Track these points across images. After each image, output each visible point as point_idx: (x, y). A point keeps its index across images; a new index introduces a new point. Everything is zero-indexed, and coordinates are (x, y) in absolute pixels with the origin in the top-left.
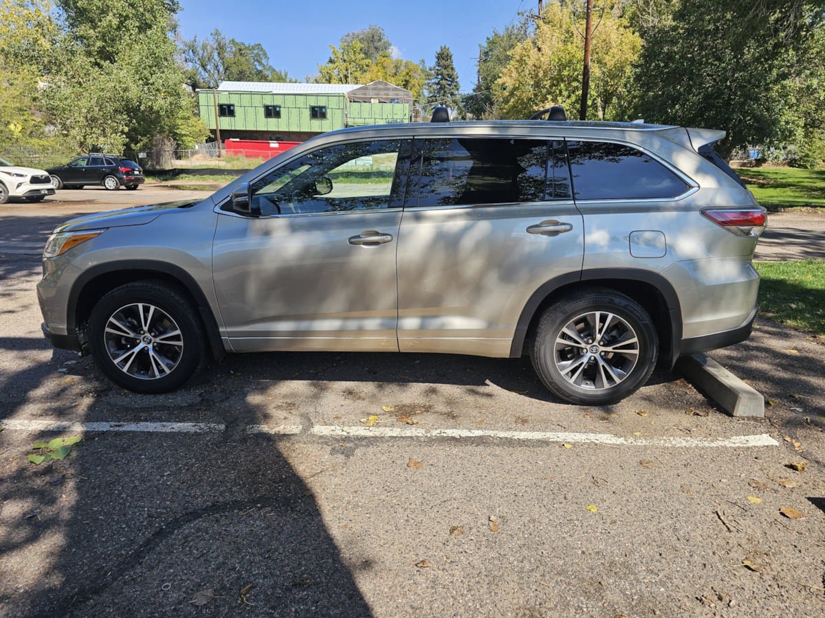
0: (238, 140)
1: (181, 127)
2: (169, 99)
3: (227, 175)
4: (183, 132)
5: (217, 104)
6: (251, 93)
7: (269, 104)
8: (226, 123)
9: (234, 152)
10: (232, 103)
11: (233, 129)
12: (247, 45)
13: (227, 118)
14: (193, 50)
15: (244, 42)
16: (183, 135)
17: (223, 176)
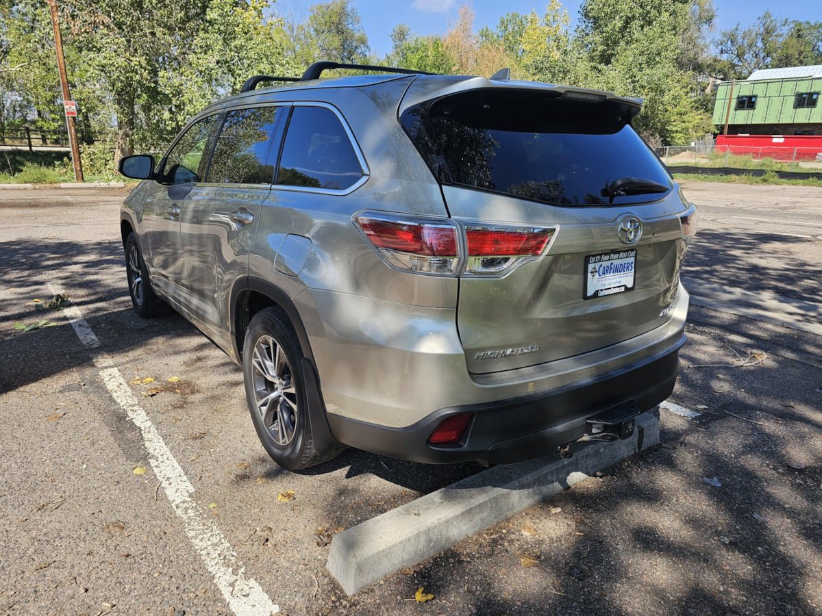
0: (748, 135)
1: (673, 123)
2: (652, 94)
3: (701, 173)
4: (674, 129)
5: (735, 96)
6: (783, 80)
7: (804, 91)
8: (742, 117)
9: (722, 148)
10: (754, 94)
11: (749, 123)
12: (813, 24)
13: (745, 111)
14: (731, 41)
15: (810, 21)
16: (673, 132)
17: (696, 175)
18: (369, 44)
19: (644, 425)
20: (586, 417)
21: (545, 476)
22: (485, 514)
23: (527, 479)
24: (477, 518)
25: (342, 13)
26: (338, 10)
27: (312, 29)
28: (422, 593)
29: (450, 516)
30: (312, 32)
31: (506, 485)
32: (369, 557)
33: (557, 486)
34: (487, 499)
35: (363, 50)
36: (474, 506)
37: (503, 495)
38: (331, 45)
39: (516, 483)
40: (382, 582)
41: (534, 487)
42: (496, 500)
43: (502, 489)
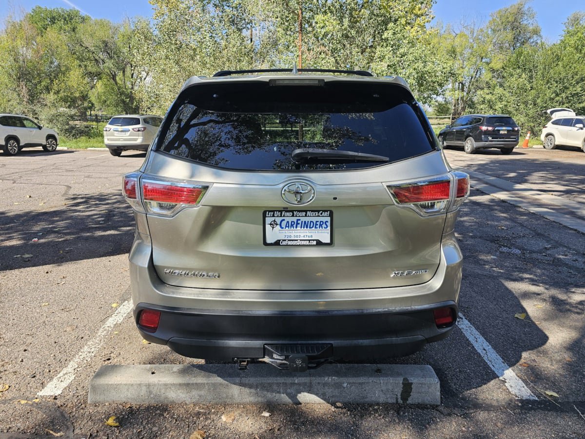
18: (542, 34)
19: (412, 380)
20: (265, 342)
21: (270, 385)
22: (202, 393)
23: (249, 380)
24: (195, 393)
25: (520, 12)
26: (516, 11)
27: (490, 30)
28: (114, 420)
29: (168, 382)
30: (489, 32)
31: (228, 379)
32: (100, 385)
33: (285, 398)
34: (206, 382)
35: (536, 39)
36: (191, 382)
37: (221, 384)
38: (504, 39)
39: (237, 380)
40: (107, 404)
41: (256, 389)
42: (214, 385)
43: (222, 380)
